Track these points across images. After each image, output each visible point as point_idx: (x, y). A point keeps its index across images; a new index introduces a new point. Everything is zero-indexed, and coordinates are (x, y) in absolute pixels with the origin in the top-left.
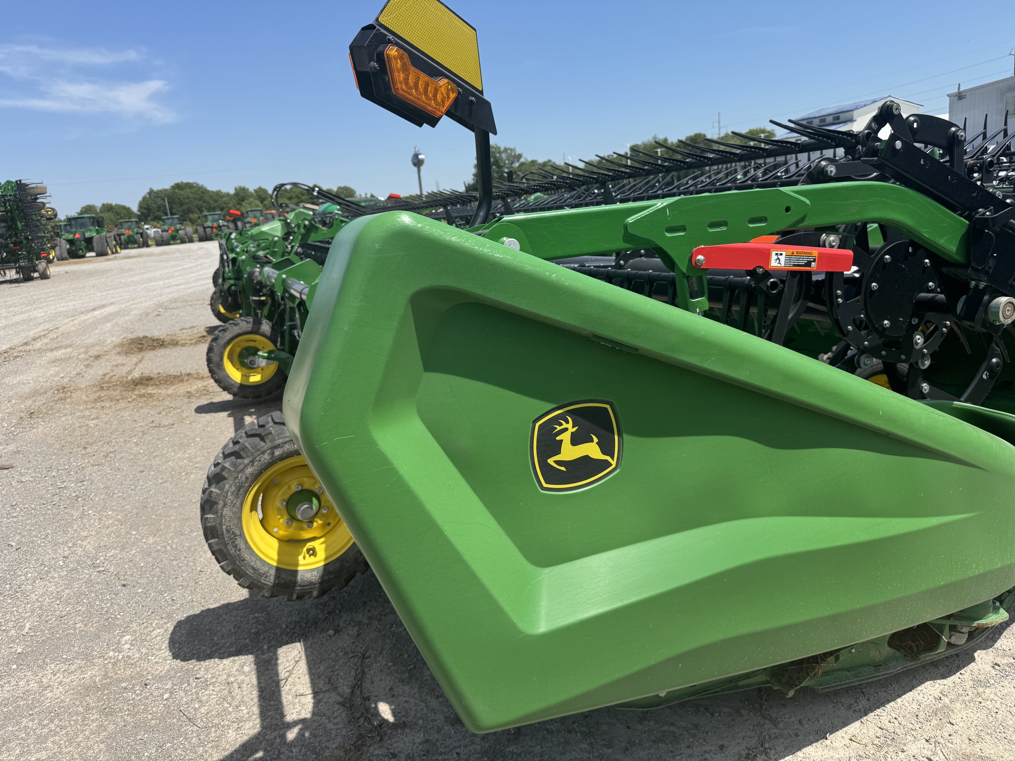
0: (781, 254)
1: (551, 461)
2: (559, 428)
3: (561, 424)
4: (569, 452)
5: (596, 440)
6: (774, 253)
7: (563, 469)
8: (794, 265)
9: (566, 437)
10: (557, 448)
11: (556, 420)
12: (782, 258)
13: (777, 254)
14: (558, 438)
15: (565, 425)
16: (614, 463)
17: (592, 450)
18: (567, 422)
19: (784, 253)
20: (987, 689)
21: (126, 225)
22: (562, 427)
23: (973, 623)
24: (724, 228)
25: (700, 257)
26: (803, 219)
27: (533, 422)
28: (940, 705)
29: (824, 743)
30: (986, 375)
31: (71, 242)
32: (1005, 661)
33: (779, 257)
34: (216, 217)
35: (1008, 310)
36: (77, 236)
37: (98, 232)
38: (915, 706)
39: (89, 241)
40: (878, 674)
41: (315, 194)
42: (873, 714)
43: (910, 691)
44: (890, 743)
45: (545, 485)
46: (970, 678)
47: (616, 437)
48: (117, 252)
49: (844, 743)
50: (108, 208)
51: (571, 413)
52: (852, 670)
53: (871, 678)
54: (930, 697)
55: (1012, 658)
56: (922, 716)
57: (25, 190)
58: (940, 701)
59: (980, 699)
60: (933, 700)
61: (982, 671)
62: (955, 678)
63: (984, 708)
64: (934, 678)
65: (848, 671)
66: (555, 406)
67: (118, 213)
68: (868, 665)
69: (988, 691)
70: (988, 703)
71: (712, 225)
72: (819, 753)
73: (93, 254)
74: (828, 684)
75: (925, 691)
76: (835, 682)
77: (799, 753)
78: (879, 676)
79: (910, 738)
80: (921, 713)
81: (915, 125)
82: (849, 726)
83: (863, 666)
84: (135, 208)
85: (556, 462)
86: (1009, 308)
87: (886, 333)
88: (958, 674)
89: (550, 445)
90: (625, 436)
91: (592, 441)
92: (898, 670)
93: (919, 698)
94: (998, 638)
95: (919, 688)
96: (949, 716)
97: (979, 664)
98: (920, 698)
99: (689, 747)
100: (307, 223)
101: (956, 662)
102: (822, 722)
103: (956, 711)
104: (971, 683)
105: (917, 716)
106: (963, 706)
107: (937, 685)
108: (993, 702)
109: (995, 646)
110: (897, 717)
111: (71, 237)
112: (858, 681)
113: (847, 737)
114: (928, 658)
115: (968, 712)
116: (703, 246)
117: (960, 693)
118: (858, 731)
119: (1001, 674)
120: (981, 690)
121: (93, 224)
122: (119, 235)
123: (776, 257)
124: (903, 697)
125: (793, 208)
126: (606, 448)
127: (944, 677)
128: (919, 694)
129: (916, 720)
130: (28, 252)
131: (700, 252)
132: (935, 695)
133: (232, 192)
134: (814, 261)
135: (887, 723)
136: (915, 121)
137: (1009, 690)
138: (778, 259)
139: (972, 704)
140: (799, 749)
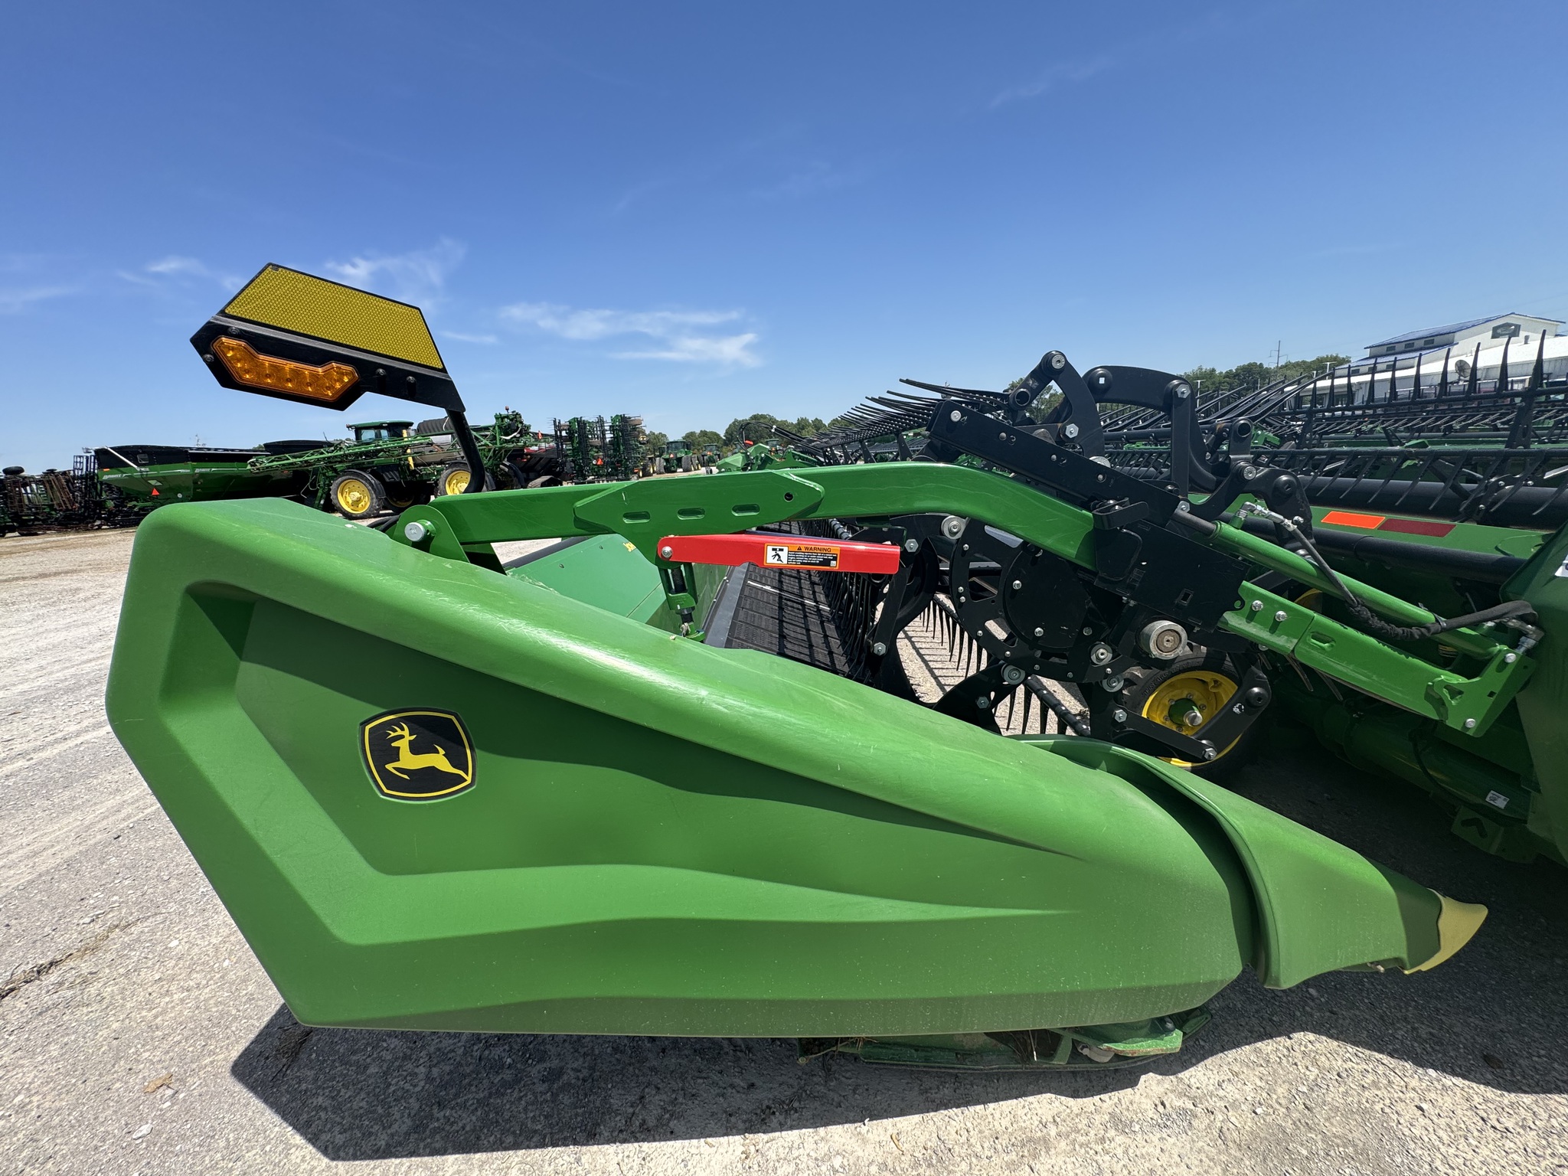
0: (781, 550)
1: (390, 767)
2: (393, 734)
3: (395, 731)
4: (409, 761)
5: (442, 751)
6: (770, 548)
7: (406, 777)
8: (802, 563)
9: (403, 745)
10: (395, 755)
11: (389, 725)
12: (784, 555)
13: (773, 549)
14: (393, 745)
15: (399, 732)
16: (469, 779)
17: (439, 761)
18: (402, 729)
19: (786, 549)
20: (1121, 1137)
21: (709, 449)
22: (396, 734)
23: (1101, 1044)
24: (701, 517)
25: (667, 549)
26: (815, 507)
27: (362, 724)
28: (1039, 1134)
29: (858, 1129)
30: (1240, 708)
31: (667, 460)
32: (1178, 1103)
33: (780, 553)
34: (775, 443)
35: (1168, 641)
36: (672, 456)
37: (686, 453)
38: (1005, 1122)
39: (679, 460)
40: (959, 1066)
41: (773, 430)
42: (946, 1112)
43: (1016, 1098)
44: (934, 1162)
45: (386, 791)
46: (1110, 1110)
47: (468, 752)
48: (698, 469)
49: (882, 1138)
50: (704, 433)
51: (406, 720)
52: (923, 1051)
53: (946, 1068)
54: (1034, 1117)
55: (1191, 1102)
56: (1004, 1140)
57: (627, 422)
58: (1044, 1129)
59: (1099, 1148)
60: (1037, 1123)
61: (1135, 1105)
62: (1088, 1103)
63: (1094, 1164)
64: (1059, 1092)
65: (916, 1050)
66: (384, 710)
67: (709, 437)
68: (950, 1050)
69: (1120, 1139)
70: (1107, 1158)
71: (683, 513)
72: (843, 1140)
73: (681, 470)
74: (878, 1059)
75: (1036, 1105)
76: (891, 1059)
77: (822, 1130)
78: (959, 1069)
79: (963, 1167)
80: (1006, 1136)
81: (1102, 381)
82: (904, 1118)
83: (941, 1049)
84: (722, 435)
85: (396, 769)
86: (1170, 638)
87: (1040, 643)
88: (1097, 1098)
89: (385, 751)
90: (477, 750)
91: (438, 752)
92: (992, 1069)
93: (1019, 1113)
94: (1193, 1065)
95: (1031, 1099)
96: (1035, 1156)
97: (1138, 1093)
98: (1021, 1112)
99: (721, 1072)
100: (763, 455)
101: (1108, 1079)
102: (879, 1098)
103: (1053, 1151)
104: (1107, 1117)
105: (997, 1138)
106: (1068, 1148)
107: (1057, 1103)
108: (1116, 1159)
109: (1180, 1075)
110: (971, 1129)
111: (667, 456)
112: (925, 1067)
113: (891, 1131)
114: (1044, 1066)
115: (1068, 1160)
116: (672, 536)
117: (1080, 1126)
118: (909, 1129)
119: (1159, 1121)
120: (1112, 1133)
121: (683, 448)
122: (703, 456)
123: (774, 553)
124: (1001, 1103)
125: (795, 495)
126: (458, 761)
127: (1075, 1095)
128: (1024, 1107)
129: (992, 1143)
130: (626, 469)
131: (668, 543)
132: (1043, 1117)
133: (795, 422)
134: (835, 559)
135: (953, 1133)
136: (1102, 375)
137: (1152, 1149)
138: (778, 555)
139: (1083, 1151)
140: (826, 1125)
